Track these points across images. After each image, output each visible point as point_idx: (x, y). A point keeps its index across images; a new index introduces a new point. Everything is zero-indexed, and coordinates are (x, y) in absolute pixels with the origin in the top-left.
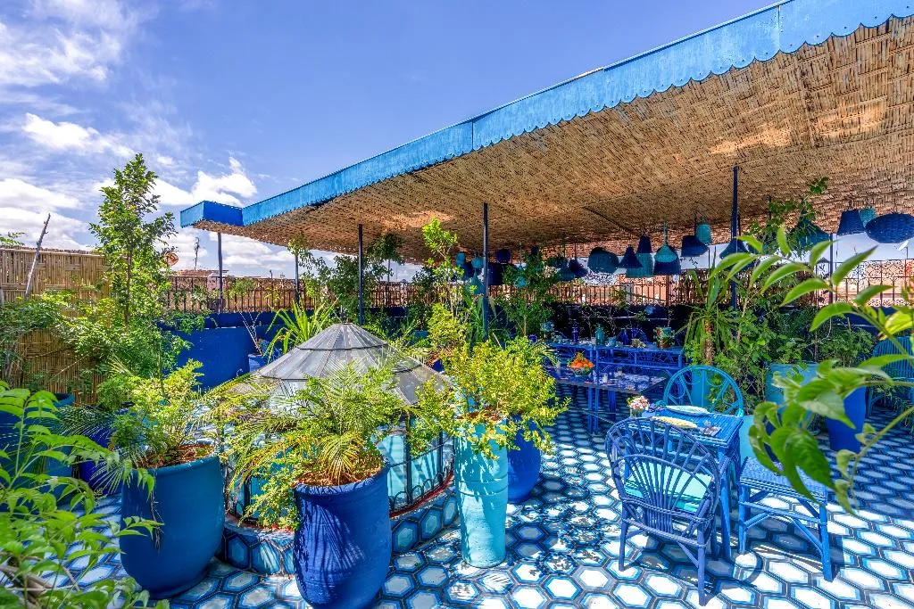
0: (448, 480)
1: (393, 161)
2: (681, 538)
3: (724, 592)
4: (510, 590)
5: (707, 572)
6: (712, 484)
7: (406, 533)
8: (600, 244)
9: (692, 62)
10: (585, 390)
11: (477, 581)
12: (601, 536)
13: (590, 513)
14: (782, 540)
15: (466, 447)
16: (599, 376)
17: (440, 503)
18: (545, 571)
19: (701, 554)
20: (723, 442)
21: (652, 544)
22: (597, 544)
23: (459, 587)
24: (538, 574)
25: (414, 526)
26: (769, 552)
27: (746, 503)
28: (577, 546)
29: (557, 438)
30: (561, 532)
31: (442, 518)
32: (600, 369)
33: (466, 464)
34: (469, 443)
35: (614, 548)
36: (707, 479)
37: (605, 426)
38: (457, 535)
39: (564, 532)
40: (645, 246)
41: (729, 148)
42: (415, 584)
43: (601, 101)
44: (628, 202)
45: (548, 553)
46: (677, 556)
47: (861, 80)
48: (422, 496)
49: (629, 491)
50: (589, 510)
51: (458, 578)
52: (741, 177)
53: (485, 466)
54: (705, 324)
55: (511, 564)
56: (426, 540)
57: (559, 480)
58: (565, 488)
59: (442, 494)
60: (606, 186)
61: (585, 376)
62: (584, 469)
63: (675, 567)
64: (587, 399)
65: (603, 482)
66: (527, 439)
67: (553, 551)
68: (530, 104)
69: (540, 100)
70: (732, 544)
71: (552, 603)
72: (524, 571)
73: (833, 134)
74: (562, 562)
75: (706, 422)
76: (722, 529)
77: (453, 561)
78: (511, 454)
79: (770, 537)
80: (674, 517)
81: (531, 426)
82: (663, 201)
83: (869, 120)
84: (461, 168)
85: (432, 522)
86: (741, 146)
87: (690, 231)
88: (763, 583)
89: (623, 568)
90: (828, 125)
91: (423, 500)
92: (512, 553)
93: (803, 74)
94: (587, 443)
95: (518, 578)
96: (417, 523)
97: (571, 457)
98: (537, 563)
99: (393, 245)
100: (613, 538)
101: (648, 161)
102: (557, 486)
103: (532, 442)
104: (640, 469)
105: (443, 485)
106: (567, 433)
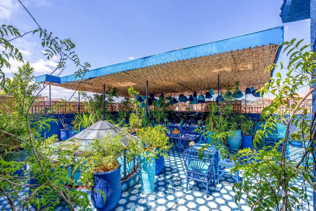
0: (136, 169)
1: (118, 67)
2: (202, 181)
3: (213, 194)
4: (156, 199)
5: (209, 190)
6: (210, 165)
7: (125, 186)
8: (182, 93)
9: (205, 50)
10: (177, 140)
11: (146, 198)
12: (181, 182)
13: (179, 176)
14: (229, 180)
15: (143, 159)
16: (181, 135)
17: (134, 176)
18: (166, 193)
19: (207, 184)
20: (213, 154)
21: (196, 183)
22: (180, 185)
23: (141, 200)
24: (164, 194)
25: (127, 184)
26: (225, 183)
27: (219, 170)
28: (175, 186)
29: (169, 155)
30: (170, 182)
31: (135, 181)
32: (182, 133)
33: (143, 163)
34: (144, 157)
35: (185, 186)
36: (209, 164)
37: (183, 150)
38: (140, 186)
39: (171, 182)
40: (195, 95)
41: (216, 71)
42: (128, 201)
43: (182, 57)
44: (190, 82)
45: (167, 189)
46: (201, 186)
47: (246, 58)
48: (129, 174)
49: (189, 169)
50: (178, 176)
51: (141, 198)
52: (220, 78)
53: (149, 164)
54: (211, 120)
55: (156, 192)
56: (130, 188)
57: (170, 167)
58: (171, 170)
59: (135, 174)
60: (184, 78)
61: (177, 135)
62: (177, 164)
63: (201, 189)
64: (178, 142)
65: (182, 167)
66: (161, 155)
67: (168, 188)
68: (162, 55)
69: (165, 54)
70: (216, 182)
71: (168, 202)
72: (160, 194)
73: (242, 69)
74: (171, 191)
75: (210, 148)
76: (213, 178)
77: (139, 193)
78: (156, 160)
79: (226, 179)
80: (201, 175)
81: (162, 151)
82: (200, 82)
83: (249, 67)
84: (140, 71)
85: (132, 182)
86: (220, 70)
87: (207, 91)
88: (223, 191)
89: (187, 191)
90: (240, 67)
91: (129, 176)
92: (156, 189)
93: (233, 56)
94: (178, 156)
95: (158, 196)
96: (128, 183)
97: (173, 160)
98: (164, 192)
99: (115, 92)
100: (185, 183)
101: (195, 72)
102: (169, 169)
103: (162, 156)
104: (192, 163)
105: (135, 171)
106: (172, 153)
